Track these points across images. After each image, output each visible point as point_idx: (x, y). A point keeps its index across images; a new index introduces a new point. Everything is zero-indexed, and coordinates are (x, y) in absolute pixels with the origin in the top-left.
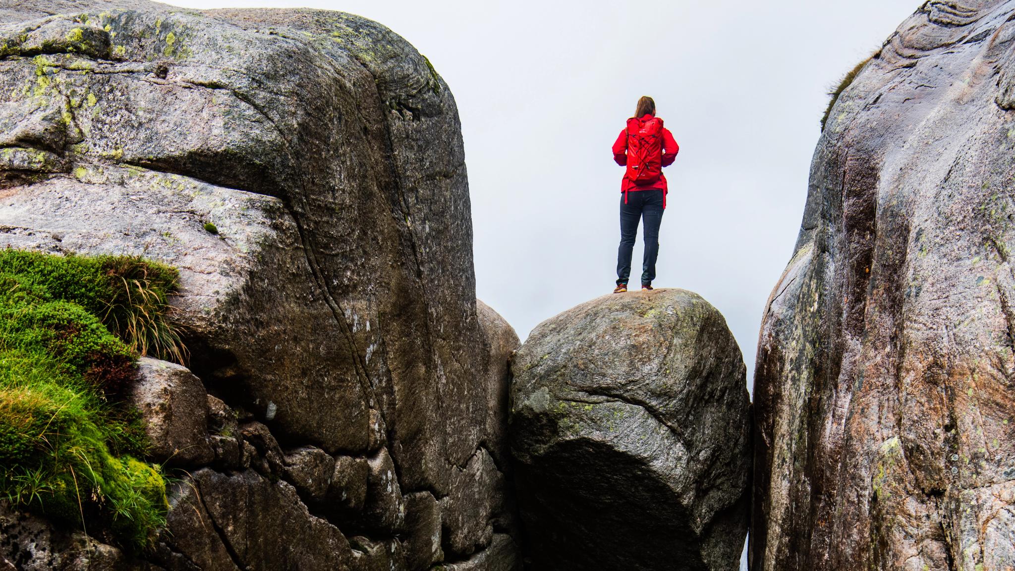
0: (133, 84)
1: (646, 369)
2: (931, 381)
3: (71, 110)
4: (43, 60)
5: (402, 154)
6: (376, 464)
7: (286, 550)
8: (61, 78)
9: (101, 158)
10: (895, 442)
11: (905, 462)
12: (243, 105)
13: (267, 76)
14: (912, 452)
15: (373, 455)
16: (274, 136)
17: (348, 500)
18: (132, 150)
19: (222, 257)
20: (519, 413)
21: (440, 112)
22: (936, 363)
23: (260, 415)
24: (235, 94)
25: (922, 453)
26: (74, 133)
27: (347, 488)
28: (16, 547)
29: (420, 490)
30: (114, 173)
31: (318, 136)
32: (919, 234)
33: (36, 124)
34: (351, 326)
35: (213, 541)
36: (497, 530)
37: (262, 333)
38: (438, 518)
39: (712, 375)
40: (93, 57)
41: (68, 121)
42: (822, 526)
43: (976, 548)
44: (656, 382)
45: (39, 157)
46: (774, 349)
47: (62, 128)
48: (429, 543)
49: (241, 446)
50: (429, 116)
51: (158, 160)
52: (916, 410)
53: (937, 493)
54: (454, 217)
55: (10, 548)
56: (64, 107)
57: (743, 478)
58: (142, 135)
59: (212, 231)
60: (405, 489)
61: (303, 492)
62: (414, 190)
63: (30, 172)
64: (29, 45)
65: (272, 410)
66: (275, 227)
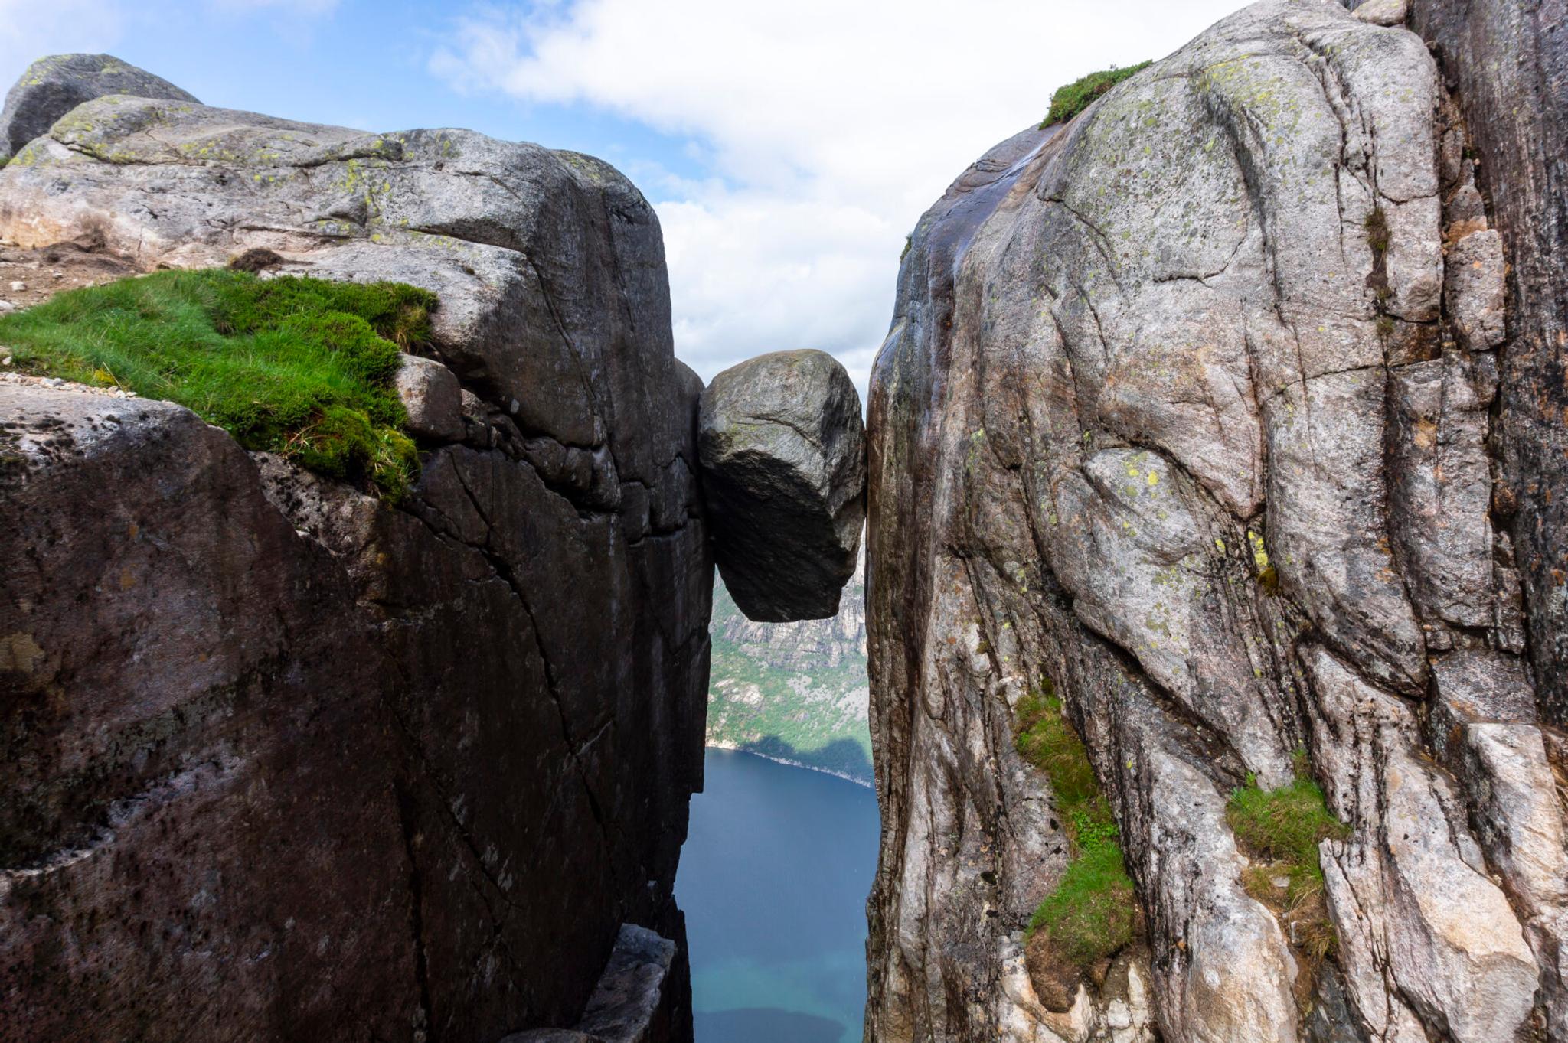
0: (416, 174)
1: (794, 401)
2: (1005, 385)
3: (371, 193)
4: (354, 162)
5: (619, 244)
6: (599, 457)
7: (525, 513)
8: (366, 174)
9: (391, 227)
10: (981, 432)
11: (989, 446)
12: (498, 186)
13: (516, 167)
14: (995, 439)
15: (597, 449)
16: (521, 209)
17: (577, 481)
18: (415, 219)
19: (476, 288)
20: (705, 433)
21: (647, 223)
22: (1010, 374)
23: (505, 409)
24: (492, 179)
25: (1003, 438)
26: (371, 210)
27: (576, 472)
28: (290, 496)
29: (633, 480)
30: (401, 237)
31: (555, 214)
32: (991, 286)
33: (344, 203)
34: (579, 354)
35: (464, 501)
36: (691, 515)
37: (508, 347)
38: (645, 501)
39: (840, 406)
40: (389, 159)
41: (369, 202)
42: (925, 502)
43: (1049, 503)
44: (800, 410)
45: (346, 227)
46: (881, 389)
47: (363, 208)
48: (641, 520)
49: (489, 431)
50: (640, 223)
51: (434, 226)
52: (997, 408)
53: (1015, 467)
54: (657, 294)
55: (284, 497)
56: (366, 193)
57: (862, 479)
58: (422, 210)
59: (471, 272)
60: (622, 480)
61: (540, 471)
62: (629, 271)
63: (337, 237)
64: (345, 153)
65: (515, 407)
66: (521, 273)
